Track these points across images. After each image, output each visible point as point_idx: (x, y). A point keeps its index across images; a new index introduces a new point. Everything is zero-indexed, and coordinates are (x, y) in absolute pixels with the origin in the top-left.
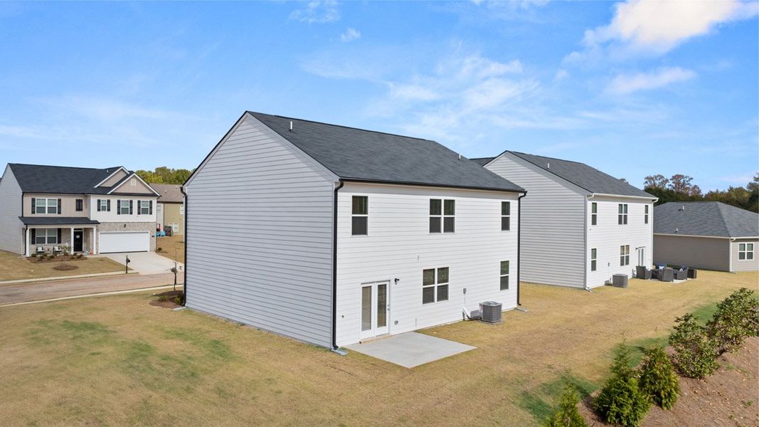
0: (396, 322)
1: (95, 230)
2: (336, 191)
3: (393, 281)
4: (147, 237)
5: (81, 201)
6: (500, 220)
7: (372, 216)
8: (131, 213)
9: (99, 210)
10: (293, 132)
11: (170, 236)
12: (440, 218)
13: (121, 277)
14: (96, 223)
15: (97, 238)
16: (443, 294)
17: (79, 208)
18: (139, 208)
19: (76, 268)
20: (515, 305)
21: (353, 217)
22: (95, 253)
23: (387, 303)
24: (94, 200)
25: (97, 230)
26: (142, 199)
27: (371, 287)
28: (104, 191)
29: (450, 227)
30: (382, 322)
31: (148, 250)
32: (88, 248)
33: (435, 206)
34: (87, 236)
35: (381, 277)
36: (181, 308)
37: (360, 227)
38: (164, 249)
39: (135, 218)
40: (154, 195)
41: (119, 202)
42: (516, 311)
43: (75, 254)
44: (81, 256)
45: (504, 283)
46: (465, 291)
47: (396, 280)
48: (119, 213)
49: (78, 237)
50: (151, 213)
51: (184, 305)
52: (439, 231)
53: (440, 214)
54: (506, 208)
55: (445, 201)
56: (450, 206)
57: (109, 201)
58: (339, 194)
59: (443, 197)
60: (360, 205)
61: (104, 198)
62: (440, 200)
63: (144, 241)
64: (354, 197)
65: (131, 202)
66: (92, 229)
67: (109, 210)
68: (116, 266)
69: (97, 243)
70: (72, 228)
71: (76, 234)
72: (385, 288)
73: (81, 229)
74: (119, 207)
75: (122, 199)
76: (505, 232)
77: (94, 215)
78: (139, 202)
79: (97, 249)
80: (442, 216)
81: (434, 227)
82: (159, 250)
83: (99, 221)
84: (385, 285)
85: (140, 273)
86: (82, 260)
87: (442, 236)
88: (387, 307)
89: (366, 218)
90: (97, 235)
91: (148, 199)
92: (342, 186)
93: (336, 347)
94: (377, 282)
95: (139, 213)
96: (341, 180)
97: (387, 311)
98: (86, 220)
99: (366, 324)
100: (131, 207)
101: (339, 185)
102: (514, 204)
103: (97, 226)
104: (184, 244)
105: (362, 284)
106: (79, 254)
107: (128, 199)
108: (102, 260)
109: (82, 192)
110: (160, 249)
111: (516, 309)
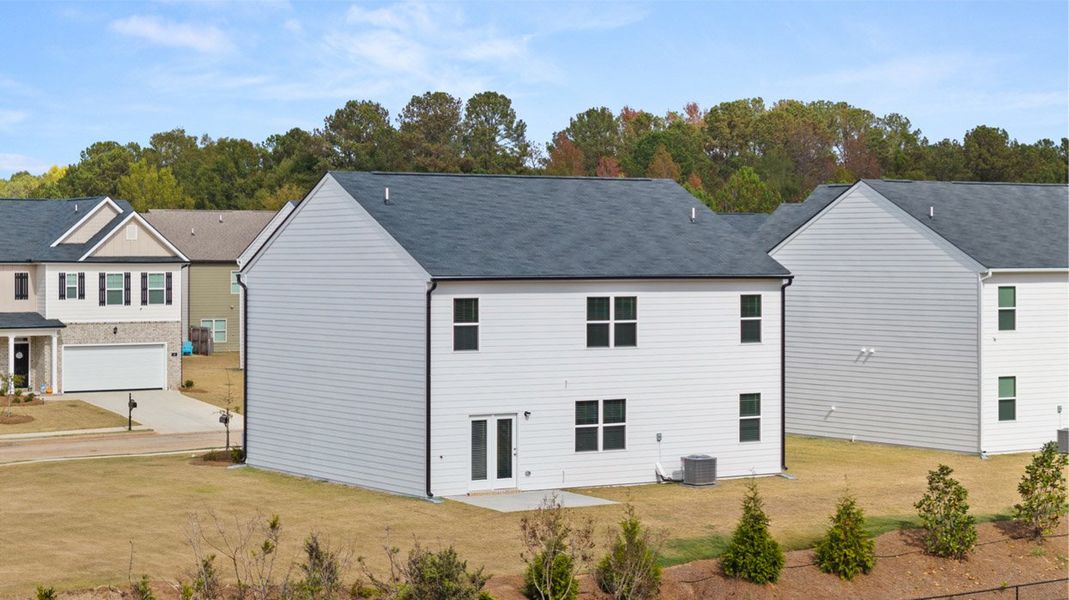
0: (528, 474)
1: (55, 340)
2: (429, 294)
3: (521, 415)
4: (162, 354)
5: (25, 277)
6: (739, 325)
7: (484, 324)
8: (128, 302)
9: (62, 296)
10: (390, 204)
11: (206, 353)
12: (607, 325)
13: (119, 436)
14: (57, 325)
15: (59, 359)
16: (616, 439)
17: (22, 294)
18: (144, 289)
19: (29, 419)
20: (778, 469)
21: (455, 327)
22: (55, 391)
23: (514, 446)
24: (51, 275)
25: (60, 342)
26: (150, 270)
27: (485, 421)
28: (72, 254)
29: (627, 336)
30: (505, 471)
31: (165, 387)
32: (40, 380)
33: (596, 307)
34: (39, 353)
35: (503, 408)
36: (238, 466)
37: (466, 340)
38: (197, 385)
39: (135, 312)
40: (174, 260)
41: (102, 277)
42: (777, 478)
43: (18, 394)
44: (31, 396)
45: (750, 431)
46: (659, 438)
47: (526, 414)
48: (102, 303)
49: (20, 355)
50: (169, 302)
51: (243, 462)
52: (606, 344)
53: (608, 319)
54: (751, 305)
55: (617, 299)
56: (627, 307)
57: (82, 277)
58: (433, 297)
59: (612, 293)
60: (466, 310)
61: (72, 271)
62: (608, 299)
63: (155, 367)
64: (457, 301)
65: (128, 276)
66: (49, 338)
67: (82, 296)
68: (105, 417)
69: (59, 371)
70: (12, 337)
71: (18, 348)
72: (511, 424)
73: (25, 339)
74: (102, 289)
75: (109, 270)
76: (751, 346)
77: (55, 308)
78: (144, 276)
79: (59, 383)
80: (612, 322)
81: (596, 337)
82: (187, 386)
83: (63, 321)
84: (511, 420)
85: (155, 431)
86: (36, 404)
87: (612, 353)
88: (513, 452)
89: (476, 327)
90: (59, 351)
91: (163, 270)
92: (434, 287)
93: (431, 495)
94: (495, 415)
95: (144, 302)
96: (433, 280)
97: (514, 458)
98: (36, 320)
99: (479, 473)
100: (128, 289)
101: (431, 286)
102: (770, 300)
103: (59, 333)
104: (243, 372)
105: (471, 416)
106: (25, 393)
107: (121, 270)
108: (73, 405)
109: (28, 258)
110: (189, 384)
111: (778, 475)
